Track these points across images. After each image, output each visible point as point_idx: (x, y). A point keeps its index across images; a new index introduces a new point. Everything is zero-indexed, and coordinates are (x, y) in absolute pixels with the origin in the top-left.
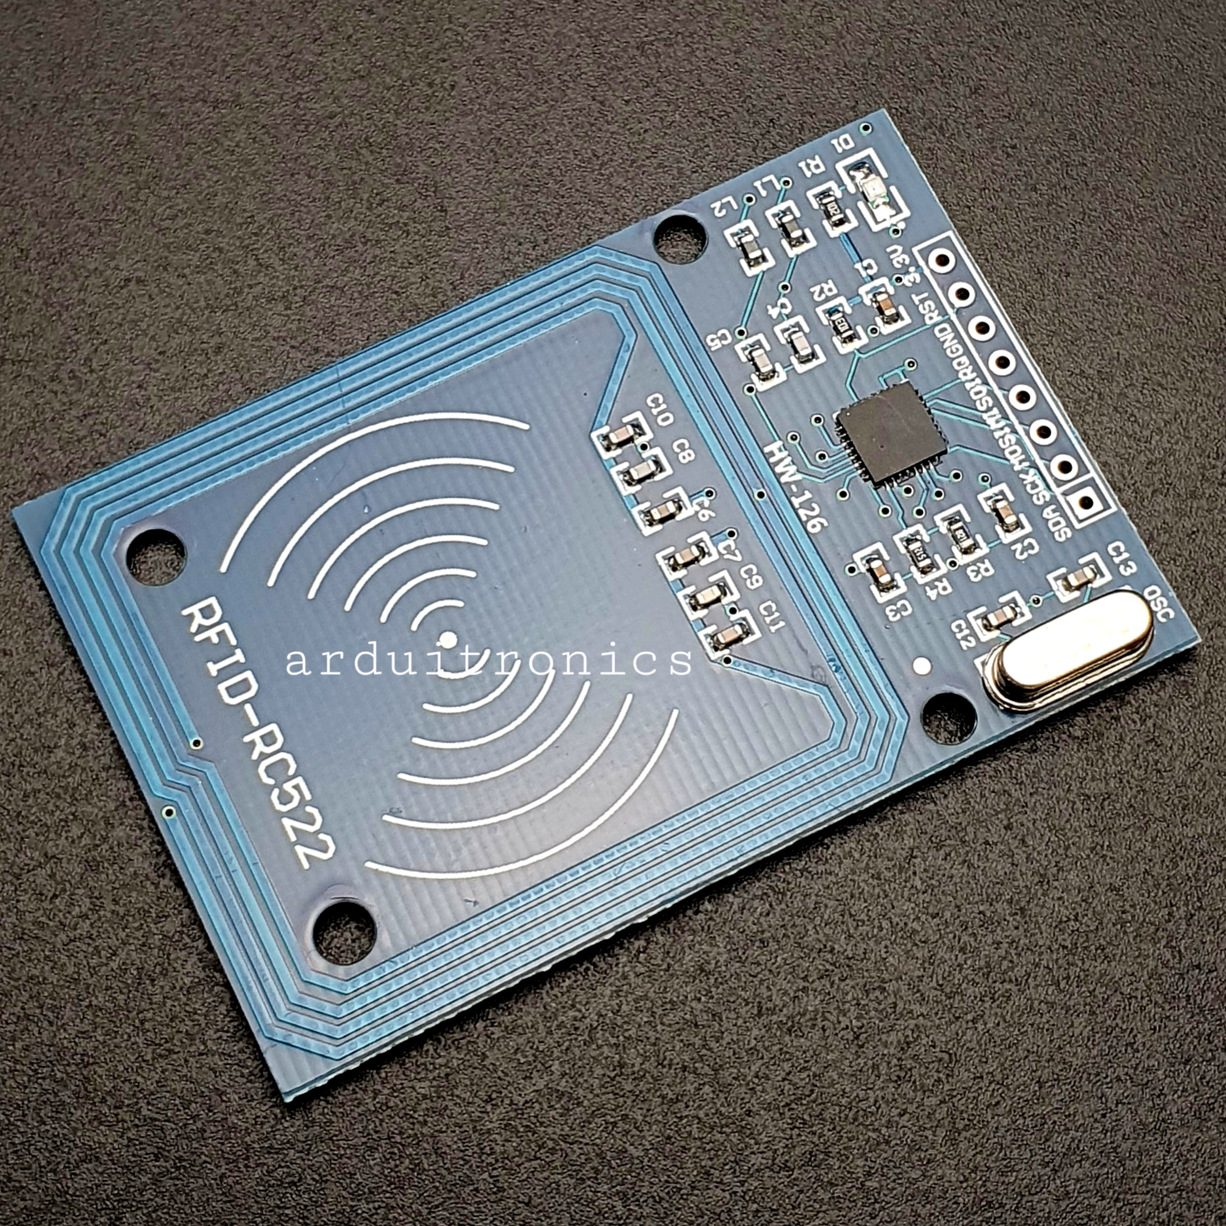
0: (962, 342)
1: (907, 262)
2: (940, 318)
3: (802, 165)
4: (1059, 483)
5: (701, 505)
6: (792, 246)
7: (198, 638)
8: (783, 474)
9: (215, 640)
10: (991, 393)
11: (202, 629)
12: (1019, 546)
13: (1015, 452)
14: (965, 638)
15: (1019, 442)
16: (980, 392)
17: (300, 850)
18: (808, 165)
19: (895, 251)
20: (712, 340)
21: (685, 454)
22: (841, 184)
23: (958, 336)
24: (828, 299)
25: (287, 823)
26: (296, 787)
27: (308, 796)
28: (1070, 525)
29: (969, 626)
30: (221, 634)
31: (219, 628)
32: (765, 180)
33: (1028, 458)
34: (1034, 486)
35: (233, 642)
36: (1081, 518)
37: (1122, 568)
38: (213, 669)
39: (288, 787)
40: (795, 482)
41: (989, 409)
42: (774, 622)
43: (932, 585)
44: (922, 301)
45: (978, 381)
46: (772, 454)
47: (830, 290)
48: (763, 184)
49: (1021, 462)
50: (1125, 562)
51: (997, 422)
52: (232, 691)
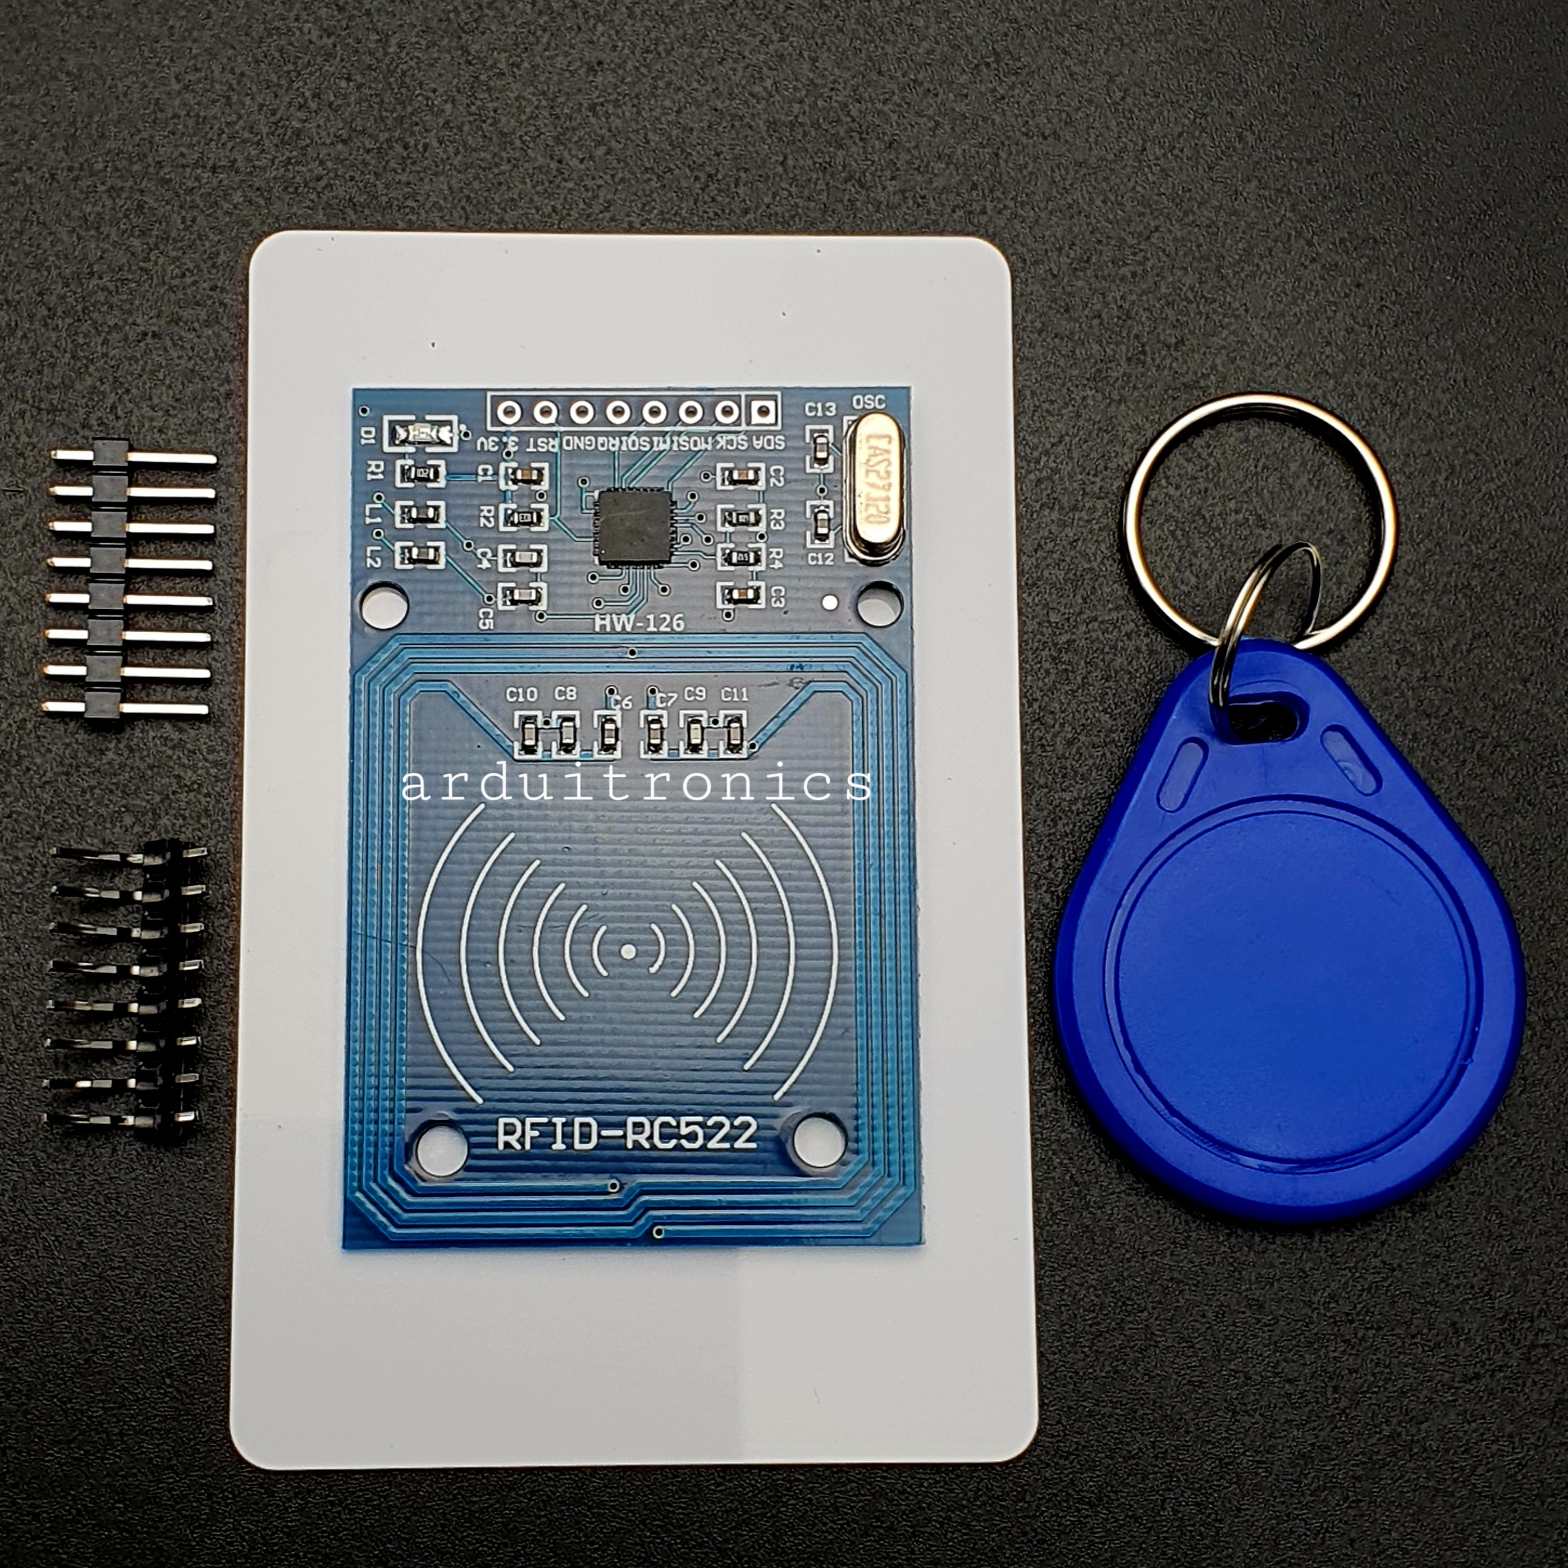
0: (586, 434)
1: (496, 439)
2: (557, 440)
3: (370, 477)
4: (737, 423)
5: (617, 702)
6: (437, 522)
7: (528, 1146)
8: (624, 627)
9: (536, 1133)
10: (639, 434)
11: (521, 1141)
12: (773, 480)
13: (695, 442)
14: (825, 559)
15: (690, 434)
16: (634, 442)
17: (739, 1144)
18: (373, 473)
19: (482, 444)
20: (484, 624)
21: (569, 693)
22: (402, 456)
23: (579, 434)
24: (496, 517)
25: (712, 1144)
26: (688, 1124)
27: (700, 1119)
28: (775, 433)
29: (817, 551)
30: (533, 1126)
31: (528, 1126)
32: (367, 513)
33: (705, 435)
34: (730, 442)
35: (545, 1120)
36: (773, 421)
37: (828, 413)
38: (559, 1146)
39: (684, 1131)
40: (635, 622)
41: (651, 443)
42: (740, 695)
43: (770, 561)
44: (536, 445)
45: (624, 438)
46: (603, 627)
47: (489, 511)
48: (370, 517)
49: (707, 443)
50: (825, 409)
51: (665, 442)
52: (585, 1137)
